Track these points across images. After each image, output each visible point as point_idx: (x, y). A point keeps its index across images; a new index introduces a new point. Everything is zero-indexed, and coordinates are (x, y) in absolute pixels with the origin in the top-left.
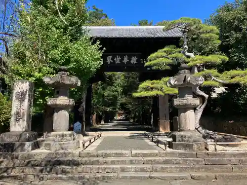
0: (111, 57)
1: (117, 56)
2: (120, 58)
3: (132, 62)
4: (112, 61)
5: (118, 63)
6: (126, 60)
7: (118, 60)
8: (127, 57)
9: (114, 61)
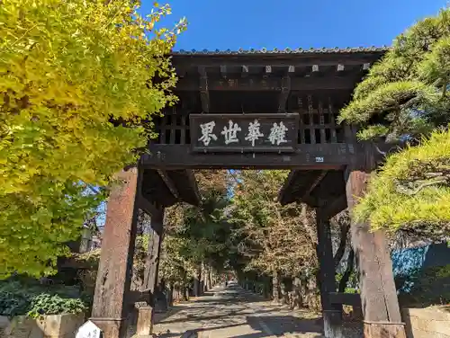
0: (213, 124)
1: (231, 123)
2: (237, 128)
3: (272, 138)
4: (215, 137)
5: (230, 144)
6: (254, 132)
7: (231, 133)
8: (257, 124)
9: (221, 138)
